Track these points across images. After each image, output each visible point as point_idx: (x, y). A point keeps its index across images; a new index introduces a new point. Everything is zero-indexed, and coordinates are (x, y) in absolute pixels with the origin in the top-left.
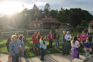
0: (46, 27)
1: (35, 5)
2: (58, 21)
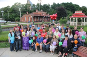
0: (36, 20)
2: (48, 14)
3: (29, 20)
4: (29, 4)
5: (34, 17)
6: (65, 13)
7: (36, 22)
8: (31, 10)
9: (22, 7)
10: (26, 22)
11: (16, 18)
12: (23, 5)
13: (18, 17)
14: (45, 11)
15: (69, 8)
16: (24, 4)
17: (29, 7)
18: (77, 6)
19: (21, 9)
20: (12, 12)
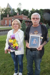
1: (8, 4)
3: (10, 24)
4: (9, 8)
10: (7, 25)
16: (4, 8)
17: (9, 11)
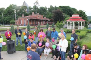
0: (32, 23)
1: (24, 2)
2: (45, 17)
3: (25, 23)
4: (25, 7)
5: (30, 20)
6: (62, 17)
7: (32, 25)
8: (27, 12)
9: (18, 10)
10: (22, 25)
11: (11, 21)
12: (18, 7)
13: (13, 20)
14: (42, 14)
15: (66, 12)
16: (20, 6)
17: (25, 9)
18: (74, 10)
19: (17, 11)
20: (7, 15)
